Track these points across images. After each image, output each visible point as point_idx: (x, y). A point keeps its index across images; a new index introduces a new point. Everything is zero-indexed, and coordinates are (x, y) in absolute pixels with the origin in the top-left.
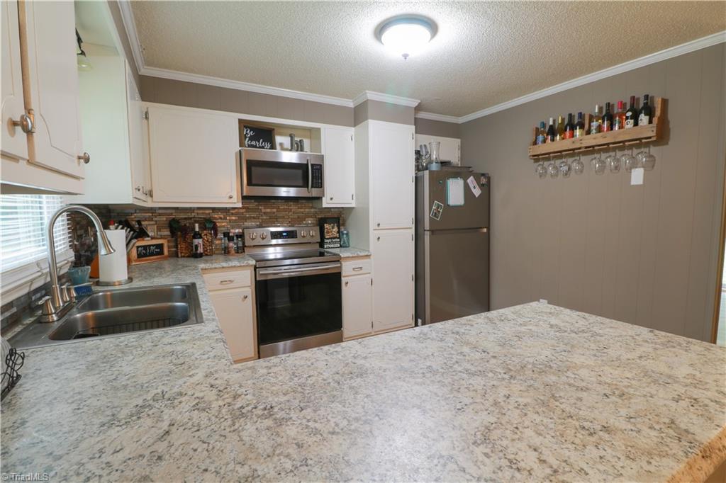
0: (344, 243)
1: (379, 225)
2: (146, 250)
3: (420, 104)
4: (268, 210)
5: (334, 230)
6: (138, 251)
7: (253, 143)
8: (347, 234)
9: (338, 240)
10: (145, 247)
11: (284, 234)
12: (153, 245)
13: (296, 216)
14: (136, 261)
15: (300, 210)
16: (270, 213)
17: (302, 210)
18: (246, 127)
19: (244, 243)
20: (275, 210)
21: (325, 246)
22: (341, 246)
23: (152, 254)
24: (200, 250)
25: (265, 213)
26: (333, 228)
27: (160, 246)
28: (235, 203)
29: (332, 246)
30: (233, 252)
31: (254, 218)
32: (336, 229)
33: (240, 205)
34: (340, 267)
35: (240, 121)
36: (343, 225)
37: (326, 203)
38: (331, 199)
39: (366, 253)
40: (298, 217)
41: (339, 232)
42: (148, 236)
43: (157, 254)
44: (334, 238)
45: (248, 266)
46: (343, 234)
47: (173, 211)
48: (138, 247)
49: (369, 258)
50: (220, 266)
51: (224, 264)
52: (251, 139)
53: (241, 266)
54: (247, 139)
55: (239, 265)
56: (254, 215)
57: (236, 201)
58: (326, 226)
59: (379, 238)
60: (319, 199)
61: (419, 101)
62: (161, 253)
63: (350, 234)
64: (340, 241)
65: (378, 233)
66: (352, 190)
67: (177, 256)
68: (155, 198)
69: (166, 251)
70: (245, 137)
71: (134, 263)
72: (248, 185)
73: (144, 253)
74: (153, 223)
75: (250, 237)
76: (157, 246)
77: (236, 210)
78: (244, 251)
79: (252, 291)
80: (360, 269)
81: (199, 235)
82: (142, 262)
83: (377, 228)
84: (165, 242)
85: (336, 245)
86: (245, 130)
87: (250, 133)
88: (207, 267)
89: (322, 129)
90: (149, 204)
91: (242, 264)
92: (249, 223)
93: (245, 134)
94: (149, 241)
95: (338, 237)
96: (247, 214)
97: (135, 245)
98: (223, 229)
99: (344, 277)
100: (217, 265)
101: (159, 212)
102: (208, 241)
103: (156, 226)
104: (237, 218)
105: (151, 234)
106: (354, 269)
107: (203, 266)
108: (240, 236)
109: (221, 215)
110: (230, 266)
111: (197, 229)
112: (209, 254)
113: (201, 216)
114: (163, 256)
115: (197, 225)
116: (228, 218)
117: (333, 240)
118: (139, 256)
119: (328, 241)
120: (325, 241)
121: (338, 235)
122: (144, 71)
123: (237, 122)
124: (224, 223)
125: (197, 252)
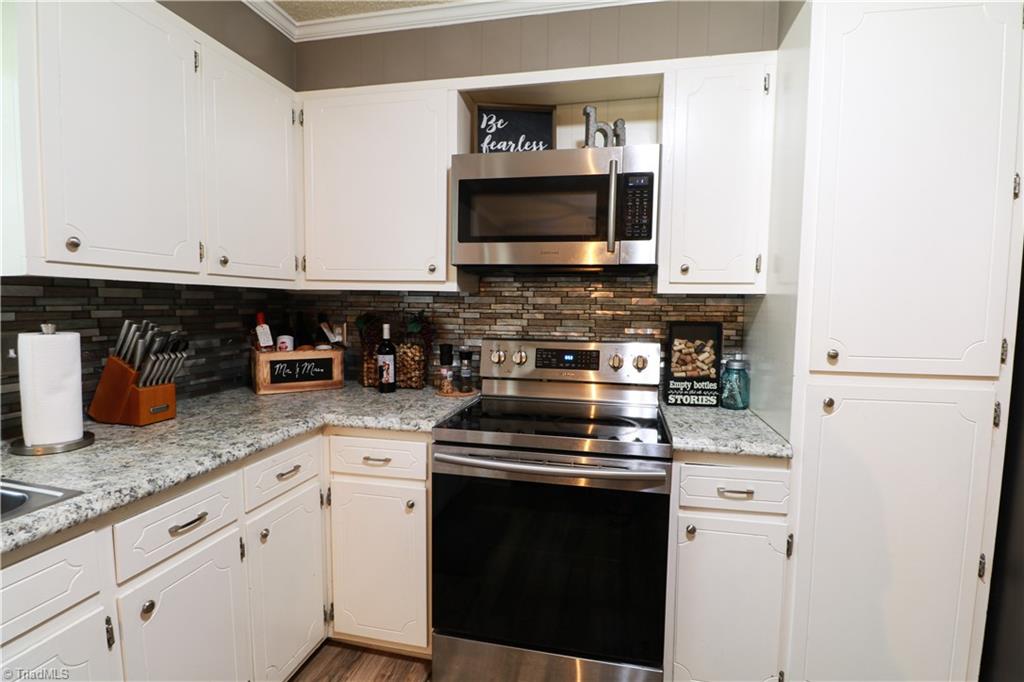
0: (732, 396)
1: (833, 357)
2: (293, 370)
4: (540, 301)
5: (702, 357)
6: (273, 369)
7: (503, 146)
8: (743, 373)
9: (714, 386)
10: (291, 364)
11: (567, 358)
12: (309, 361)
13: (606, 314)
14: (266, 388)
15: (618, 301)
17: (624, 301)
18: (489, 111)
19: (475, 371)
20: (557, 300)
21: (672, 399)
22: (720, 403)
23: (305, 377)
25: (535, 307)
26: (699, 351)
27: (327, 363)
28: (443, 283)
29: (693, 399)
30: (447, 387)
31: (512, 316)
32: (707, 355)
33: (452, 287)
35: (469, 97)
36: (740, 344)
37: (665, 284)
39: (773, 450)
40: (614, 319)
41: (716, 364)
42: (326, 341)
43: (317, 377)
44: (700, 379)
46: (728, 370)
48: (273, 364)
50: (360, 424)
51: (370, 421)
52: (499, 136)
53: (401, 430)
54: (488, 139)
55: (397, 427)
56: (509, 308)
57: (444, 279)
58: (678, 344)
59: (830, 404)
62: (328, 375)
63: (751, 373)
64: (720, 389)
65: (830, 386)
66: (760, 243)
68: (311, 272)
69: (337, 372)
70: (482, 134)
71: (262, 392)
72: (461, 240)
73: (286, 374)
74: (342, 319)
75: (491, 358)
76: (318, 362)
77: (476, 299)
78: (479, 388)
79: (427, 492)
80: (745, 495)
81: (388, 348)
82: (283, 390)
83: (827, 366)
84: (336, 356)
85: (704, 400)
86: (485, 118)
87: (496, 124)
88: (336, 423)
89: (665, 76)
90: (300, 284)
91: (405, 427)
92: (501, 328)
93: (483, 126)
94: (322, 352)
95: (713, 376)
96: (498, 308)
97: (264, 359)
98: (450, 339)
99: (681, 507)
100: (356, 421)
101: (351, 299)
102: (413, 359)
103: (345, 325)
104: (478, 316)
105: (338, 339)
106: (721, 493)
107: (330, 418)
108: (466, 355)
109: (448, 309)
110: (380, 426)
111: (386, 335)
112: (414, 385)
113: (415, 310)
114: (330, 381)
115: (386, 327)
116: (461, 315)
117: (697, 385)
118: (276, 378)
119: (681, 385)
120: (673, 384)
121: (713, 371)
122: (300, 32)
123: (454, 99)
124: (453, 325)
125: (383, 380)
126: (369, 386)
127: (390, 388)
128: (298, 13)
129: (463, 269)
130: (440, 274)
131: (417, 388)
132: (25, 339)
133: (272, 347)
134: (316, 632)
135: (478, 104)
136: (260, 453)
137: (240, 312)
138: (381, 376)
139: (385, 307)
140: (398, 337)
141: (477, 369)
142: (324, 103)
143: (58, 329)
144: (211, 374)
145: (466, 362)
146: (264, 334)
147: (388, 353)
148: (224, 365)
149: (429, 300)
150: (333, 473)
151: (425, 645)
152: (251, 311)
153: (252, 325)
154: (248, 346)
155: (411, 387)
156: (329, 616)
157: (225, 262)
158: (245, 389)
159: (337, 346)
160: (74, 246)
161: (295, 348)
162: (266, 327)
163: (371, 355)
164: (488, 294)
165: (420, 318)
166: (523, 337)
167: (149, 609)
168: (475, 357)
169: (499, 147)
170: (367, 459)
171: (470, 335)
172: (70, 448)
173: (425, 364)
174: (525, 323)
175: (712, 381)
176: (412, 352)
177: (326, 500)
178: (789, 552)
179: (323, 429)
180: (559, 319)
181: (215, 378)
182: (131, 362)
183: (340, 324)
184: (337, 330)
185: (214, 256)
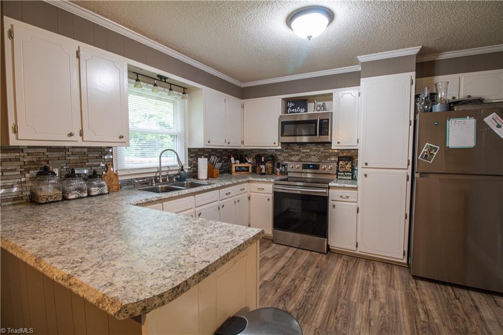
0: (355, 176)
1: (366, 164)
3: (421, 49)
4: (305, 151)
5: (347, 166)
7: (293, 110)
8: (357, 170)
9: (351, 174)
10: (240, 167)
11: (311, 166)
12: (244, 167)
13: (323, 154)
15: (326, 151)
16: (305, 152)
17: (327, 151)
18: (289, 102)
20: (309, 151)
21: (339, 177)
22: (352, 179)
23: (243, 171)
24: (263, 171)
25: (303, 152)
26: (347, 164)
27: (248, 167)
29: (345, 178)
30: (278, 174)
31: (297, 155)
32: (349, 165)
33: (280, 148)
34: (327, 193)
35: (284, 99)
37: (334, 146)
38: (339, 143)
40: (325, 156)
41: (351, 168)
42: (247, 162)
43: (246, 171)
44: (347, 172)
45: (271, 182)
46: (354, 170)
48: (236, 167)
49: (357, 190)
51: (260, 179)
52: (292, 108)
53: (267, 182)
56: (297, 153)
58: (341, 163)
59: (366, 175)
60: (330, 143)
61: (421, 47)
62: (248, 171)
65: (366, 171)
67: (256, 173)
68: (245, 145)
69: (250, 170)
70: (288, 108)
71: (233, 174)
72: (282, 136)
73: (239, 170)
75: (290, 166)
76: (246, 167)
77: (287, 151)
78: (287, 175)
79: (272, 196)
80: (346, 197)
81: (264, 163)
82: (237, 174)
83: (365, 166)
84: (250, 166)
85: (348, 178)
87: (292, 105)
89: (333, 94)
90: (242, 148)
92: (293, 158)
93: (288, 105)
94: (246, 165)
95: (351, 171)
96: (293, 153)
97: (234, 166)
98: (280, 161)
99: (332, 200)
100: (256, 179)
101: (254, 151)
102: (270, 167)
103: (252, 158)
104: (287, 155)
105: (250, 161)
106: (341, 196)
107: (251, 179)
108: (284, 166)
110: (262, 181)
111: (263, 160)
112: (270, 174)
113: (271, 154)
115: (263, 158)
116: (283, 155)
117: (346, 174)
118: (236, 171)
119: (341, 174)
120: (339, 173)
121: (350, 170)
122: (243, 85)
123: (280, 100)
124: (280, 158)
126: (258, 174)
127: (264, 174)
128: (243, 81)
129: (282, 143)
130: (277, 145)
132: (199, 159)
133: (235, 164)
135: (287, 101)
136: (238, 183)
137: (228, 154)
138: (261, 171)
139: (263, 153)
140: (266, 161)
141: (287, 170)
142: (249, 103)
143: (204, 157)
144: (222, 169)
146: (232, 159)
147: (263, 165)
148: (224, 167)
149: (274, 151)
150: (251, 192)
151: (271, 234)
152: (229, 154)
153: (230, 157)
154: (229, 163)
157: (229, 143)
158: (228, 174)
159: (250, 163)
160: (209, 142)
161: (240, 163)
162: (233, 158)
163: (259, 165)
164: (290, 149)
165: (272, 156)
166: (300, 161)
167: (223, 206)
168: (286, 166)
170: (259, 188)
171: (285, 160)
172: (206, 180)
173: (273, 168)
174: (300, 157)
175: (350, 172)
176: (269, 165)
177: (249, 198)
178: (358, 212)
179: (249, 181)
180: (310, 156)
181: (223, 170)
182: (213, 165)
183: (250, 157)
184: (250, 159)
185: (227, 142)
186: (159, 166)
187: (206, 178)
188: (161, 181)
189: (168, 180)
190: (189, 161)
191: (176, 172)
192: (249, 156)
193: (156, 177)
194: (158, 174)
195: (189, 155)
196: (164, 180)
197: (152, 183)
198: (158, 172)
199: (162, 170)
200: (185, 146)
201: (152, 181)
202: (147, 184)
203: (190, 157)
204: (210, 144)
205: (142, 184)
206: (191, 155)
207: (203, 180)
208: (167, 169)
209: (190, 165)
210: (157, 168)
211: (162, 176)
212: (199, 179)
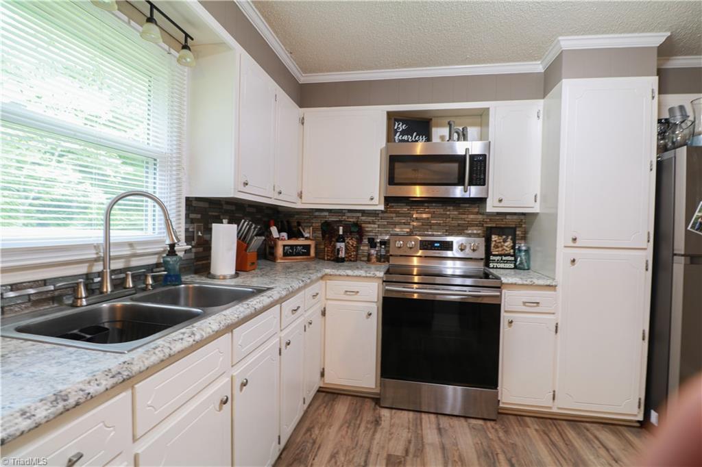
0: (521, 263)
1: (575, 240)
2: (293, 250)
3: (669, 38)
4: (420, 216)
5: (506, 244)
6: (284, 249)
7: (405, 138)
8: (527, 251)
9: (513, 258)
10: (292, 247)
11: (436, 245)
12: (300, 246)
13: (455, 223)
14: (281, 259)
15: (461, 216)
16: (423, 218)
17: (464, 216)
18: (396, 120)
19: (388, 251)
20: (428, 216)
21: (491, 265)
22: (516, 267)
23: (298, 254)
24: (342, 254)
25: (417, 219)
26: (505, 241)
27: (307, 247)
28: (376, 205)
29: (502, 265)
30: (374, 260)
31: (404, 224)
32: (509, 243)
33: (382, 207)
34: (499, 297)
35: (390, 114)
36: (524, 238)
37: (490, 207)
38: (500, 201)
39: (548, 282)
40: (459, 225)
41: (513, 247)
42: (303, 236)
43: (304, 254)
44: (506, 255)
45: (375, 277)
46: (520, 250)
47: (327, 214)
48: (284, 246)
49: (555, 290)
50: (344, 273)
51: (349, 272)
52: (403, 133)
53: (367, 277)
54: (398, 134)
55: (364, 275)
56: (404, 220)
57: (377, 203)
58: (494, 238)
59: (574, 261)
60: (481, 201)
61: (669, 34)
62: (308, 253)
63: (532, 252)
64: (516, 260)
65: (573, 253)
67: (324, 259)
68: (303, 199)
69: (312, 252)
70: (396, 132)
71: (279, 261)
72: (389, 184)
73: (290, 252)
74: (310, 225)
75: (396, 245)
76: (303, 247)
78: (388, 261)
79: (378, 308)
80: (535, 304)
81: (341, 239)
82: (288, 261)
83: (572, 244)
84: (310, 243)
85: (507, 266)
86: (397, 124)
87: (402, 127)
88: (332, 273)
89: (491, 109)
90: (299, 206)
91: (368, 275)
92: (398, 230)
93: (396, 128)
94: (301, 242)
95: (512, 254)
96: (396, 219)
97: (280, 243)
98: (371, 235)
99: (506, 311)
101: (317, 214)
102: (352, 246)
103: (311, 228)
104: (386, 223)
105: (307, 235)
106: (524, 303)
107: (328, 271)
108: (383, 243)
109: (370, 219)
110: (355, 274)
111: (341, 233)
112: (353, 259)
113: (351, 220)
114: (308, 257)
115: (341, 228)
116: (377, 223)
117: (504, 258)
118: (285, 254)
119: (496, 258)
120: (492, 258)
121: (512, 251)
122: (304, 79)
123: (384, 115)
124: (368, 227)
125: (340, 256)
126: (328, 260)
127: (342, 260)
128: (305, 70)
129: (388, 198)
130: (376, 201)
131: (354, 261)
132: (215, 226)
133: (281, 239)
134: (317, 383)
135: (393, 117)
136: (311, 283)
138: (338, 254)
140: (346, 234)
142: (316, 115)
145: (383, 246)
146: (274, 230)
147: (342, 242)
150: (327, 299)
151: (375, 386)
152: (268, 218)
153: (269, 227)
155: (351, 261)
156: (322, 375)
157: (280, 193)
159: (309, 238)
160: (245, 184)
161: (290, 239)
163: (331, 242)
164: (391, 212)
165: (356, 224)
167: (289, 344)
168: (388, 245)
169: (403, 138)
170: (346, 291)
171: (383, 233)
172: (232, 277)
174: (411, 227)
175: (512, 256)
176: (352, 242)
177: (324, 313)
178: (557, 331)
179: (323, 277)
180: (430, 225)
182: (243, 240)
183: (308, 227)
184: (307, 231)
185: (277, 190)
186: (101, 240)
187: (233, 272)
188: (108, 288)
189: (130, 284)
190: (187, 230)
191: (153, 260)
192: (303, 225)
193: (88, 277)
194: (98, 268)
195: (187, 216)
196: (119, 284)
197: (77, 298)
198: (97, 260)
199: (114, 252)
200: (179, 191)
201: (75, 289)
202: (55, 299)
203: (189, 220)
204: (246, 189)
205: (37, 303)
206: (192, 216)
207: (224, 278)
208: (127, 251)
209: (188, 240)
210: (96, 247)
211: (113, 272)
212: (214, 277)
